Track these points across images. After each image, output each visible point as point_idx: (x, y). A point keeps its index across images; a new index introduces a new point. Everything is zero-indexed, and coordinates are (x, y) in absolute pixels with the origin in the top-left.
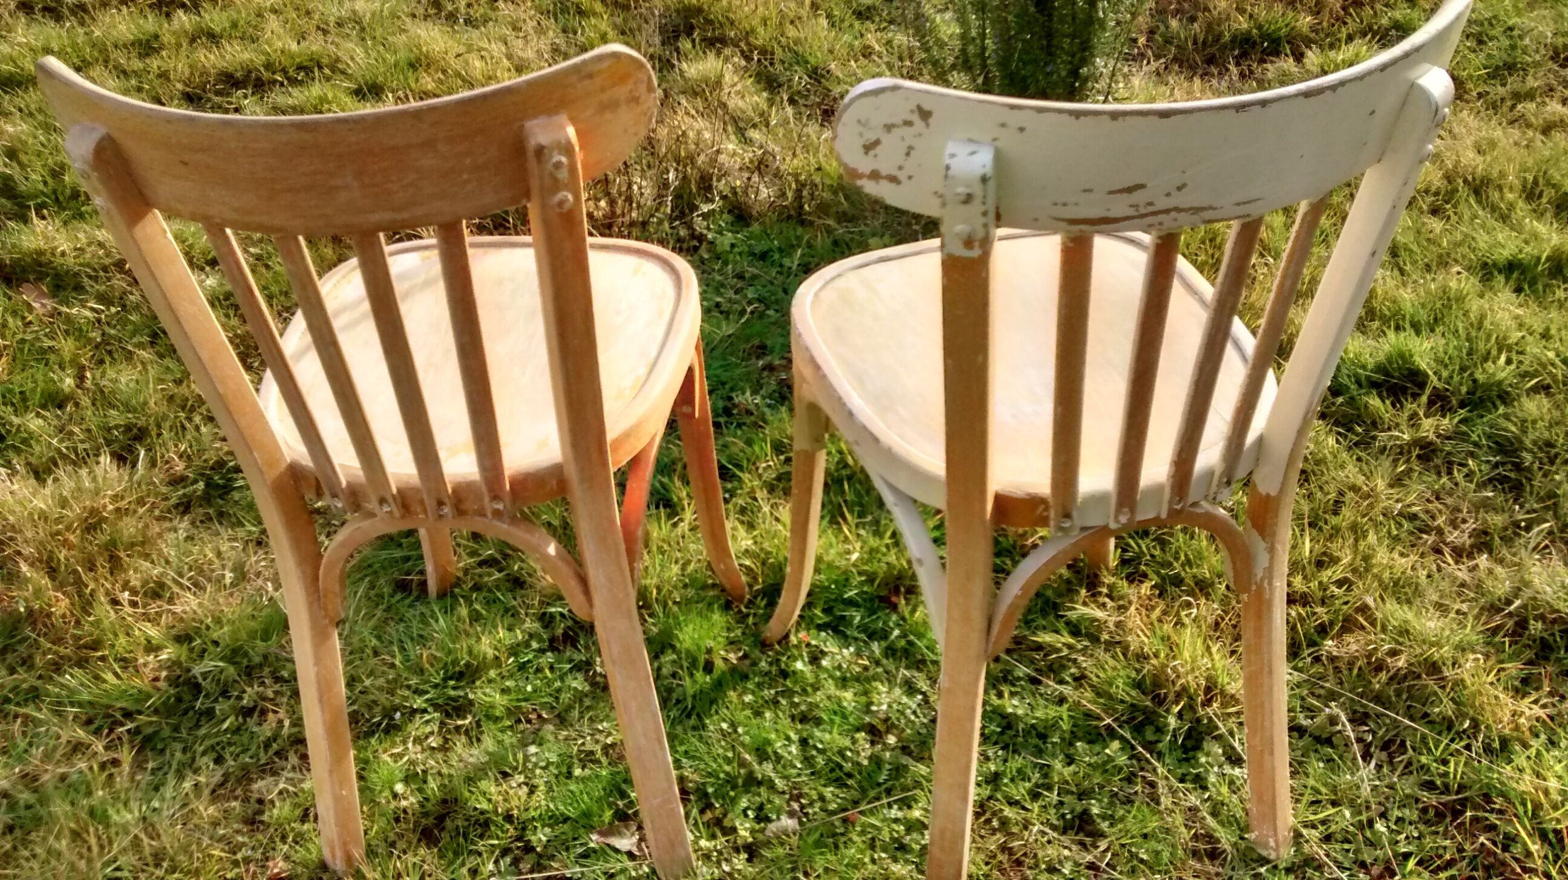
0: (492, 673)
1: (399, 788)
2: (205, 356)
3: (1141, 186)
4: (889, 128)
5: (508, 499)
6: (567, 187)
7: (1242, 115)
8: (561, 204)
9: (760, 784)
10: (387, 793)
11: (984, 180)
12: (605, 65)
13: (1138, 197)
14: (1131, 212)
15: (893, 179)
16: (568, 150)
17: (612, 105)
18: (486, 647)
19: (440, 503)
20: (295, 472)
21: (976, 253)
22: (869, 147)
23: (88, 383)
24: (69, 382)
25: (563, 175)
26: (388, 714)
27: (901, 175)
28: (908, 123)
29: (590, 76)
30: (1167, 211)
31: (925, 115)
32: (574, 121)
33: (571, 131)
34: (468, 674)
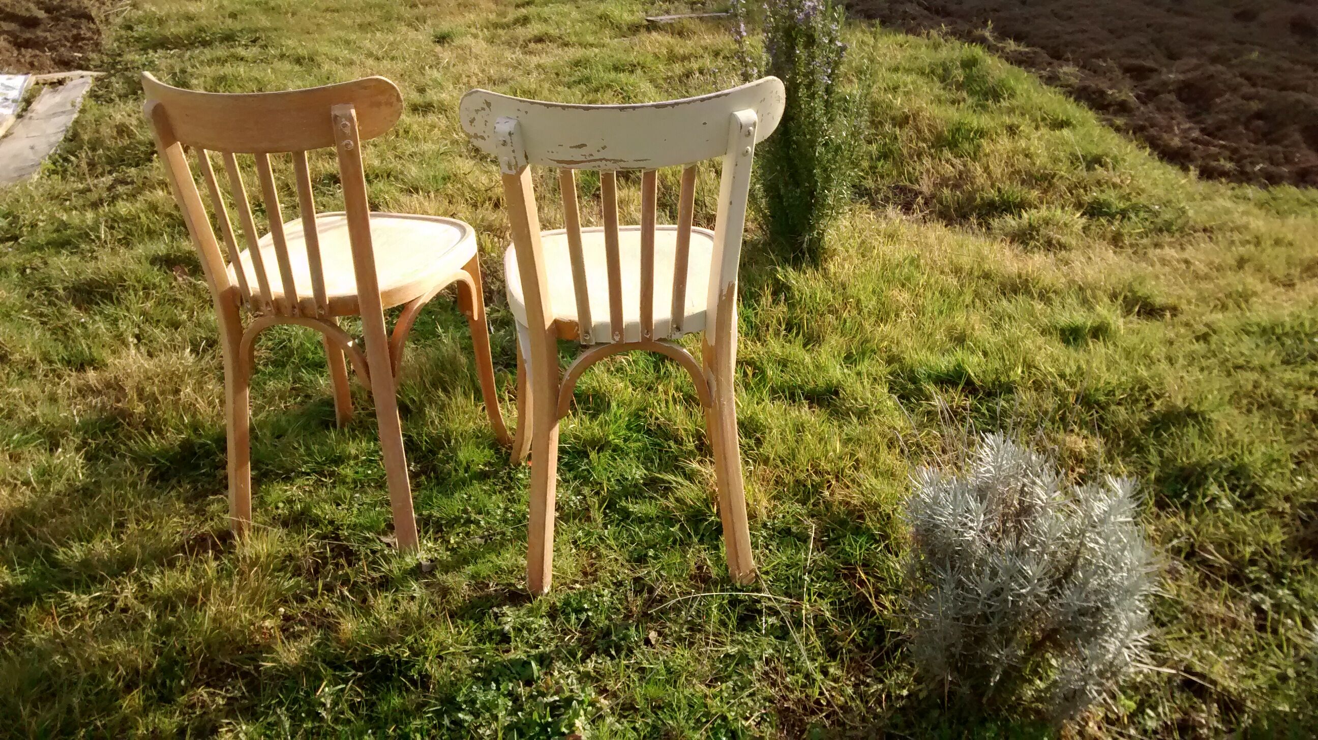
0: (352, 463)
1: (281, 505)
2: (193, 219)
3: (584, 145)
4: (477, 111)
5: (327, 309)
6: (349, 138)
7: (623, 113)
8: (347, 145)
9: (472, 522)
10: (273, 505)
11: (510, 134)
12: (373, 84)
13: (583, 151)
14: (583, 159)
15: (483, 138)
16: (351, 119)
17: (378, 104)
18: (352, 449)
19: (294, 307)
20: (233, 289)
21: (514, 172)
22: (472, 121)
23: (194, 319)
24: (185, 317)
25: (347, 131)
26: (288, 471)
27: (485, 136)
28: (483, 109)
29: (365, 88)
30: (601, 160)
31: (488, 104)
32: (356, 108)
33: (353, 112)
34: (339, 461)
